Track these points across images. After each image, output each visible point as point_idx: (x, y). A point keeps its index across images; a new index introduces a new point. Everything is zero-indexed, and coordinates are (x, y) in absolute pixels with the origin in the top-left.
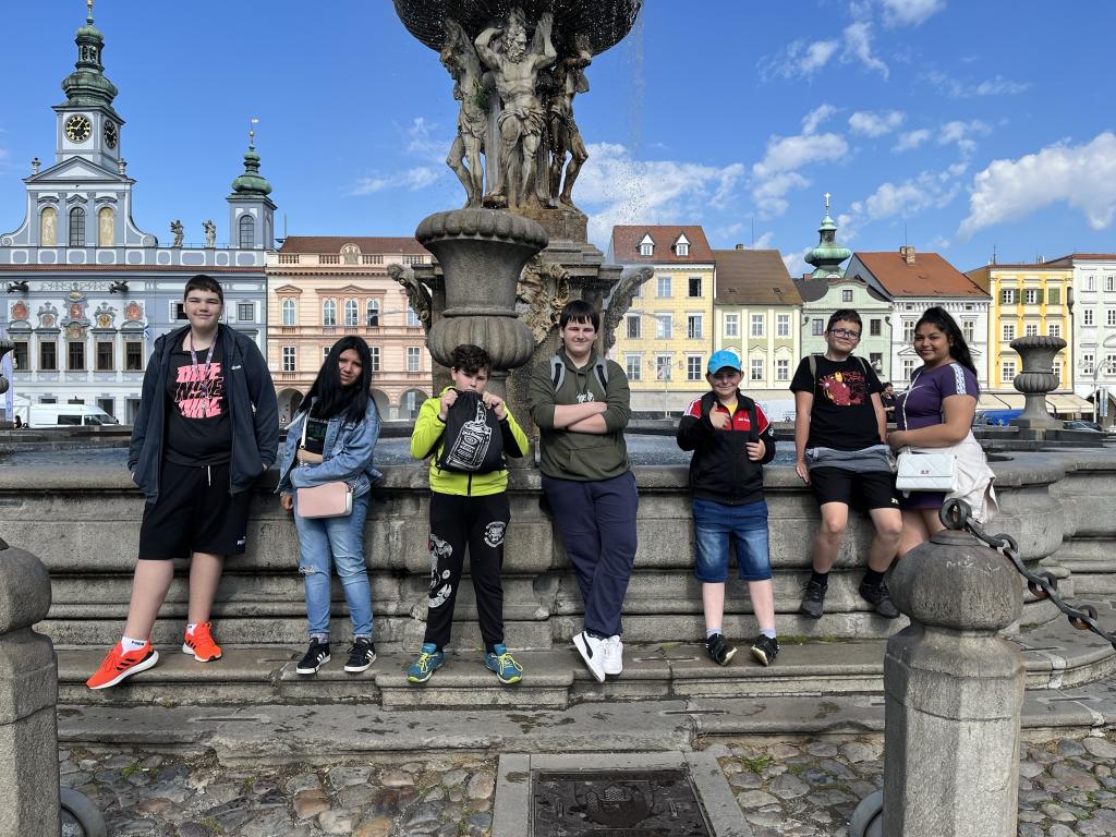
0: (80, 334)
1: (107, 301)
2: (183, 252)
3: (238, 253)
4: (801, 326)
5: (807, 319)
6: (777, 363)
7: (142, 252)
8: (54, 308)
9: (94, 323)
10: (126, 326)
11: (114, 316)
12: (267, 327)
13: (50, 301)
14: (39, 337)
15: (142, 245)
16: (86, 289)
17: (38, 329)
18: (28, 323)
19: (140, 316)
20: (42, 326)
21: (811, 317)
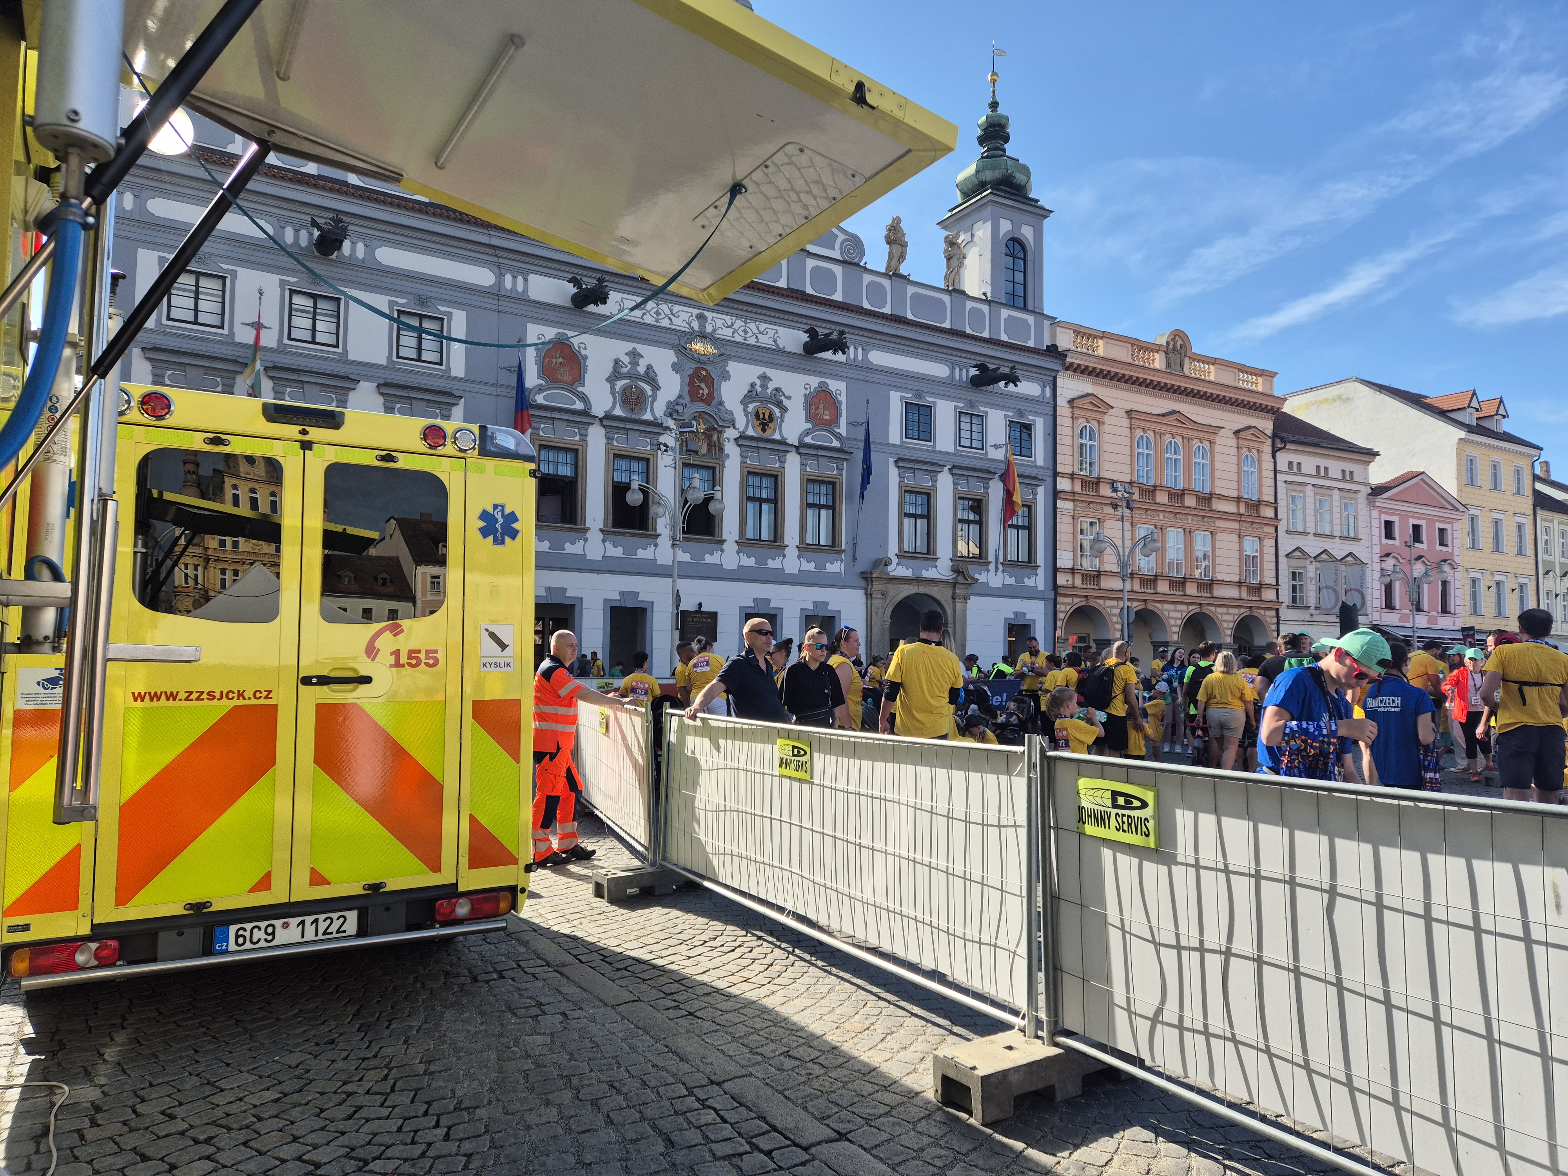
0: (711, 445)
1: (770, 372)
2: (911, 290)
3: (1005, 313)
7: (838, 270)
8: (649, 367)
9: (741, 421)
10: (808, 440)
11: (784, 410)
12: (1055, 474)
13: (641, 348)
14: (609, 439)
15: (836, 255)
16: (725, 333)
17: (608, 416)
18: (583, 398)
19: (835, 420)
20: (618, 412)
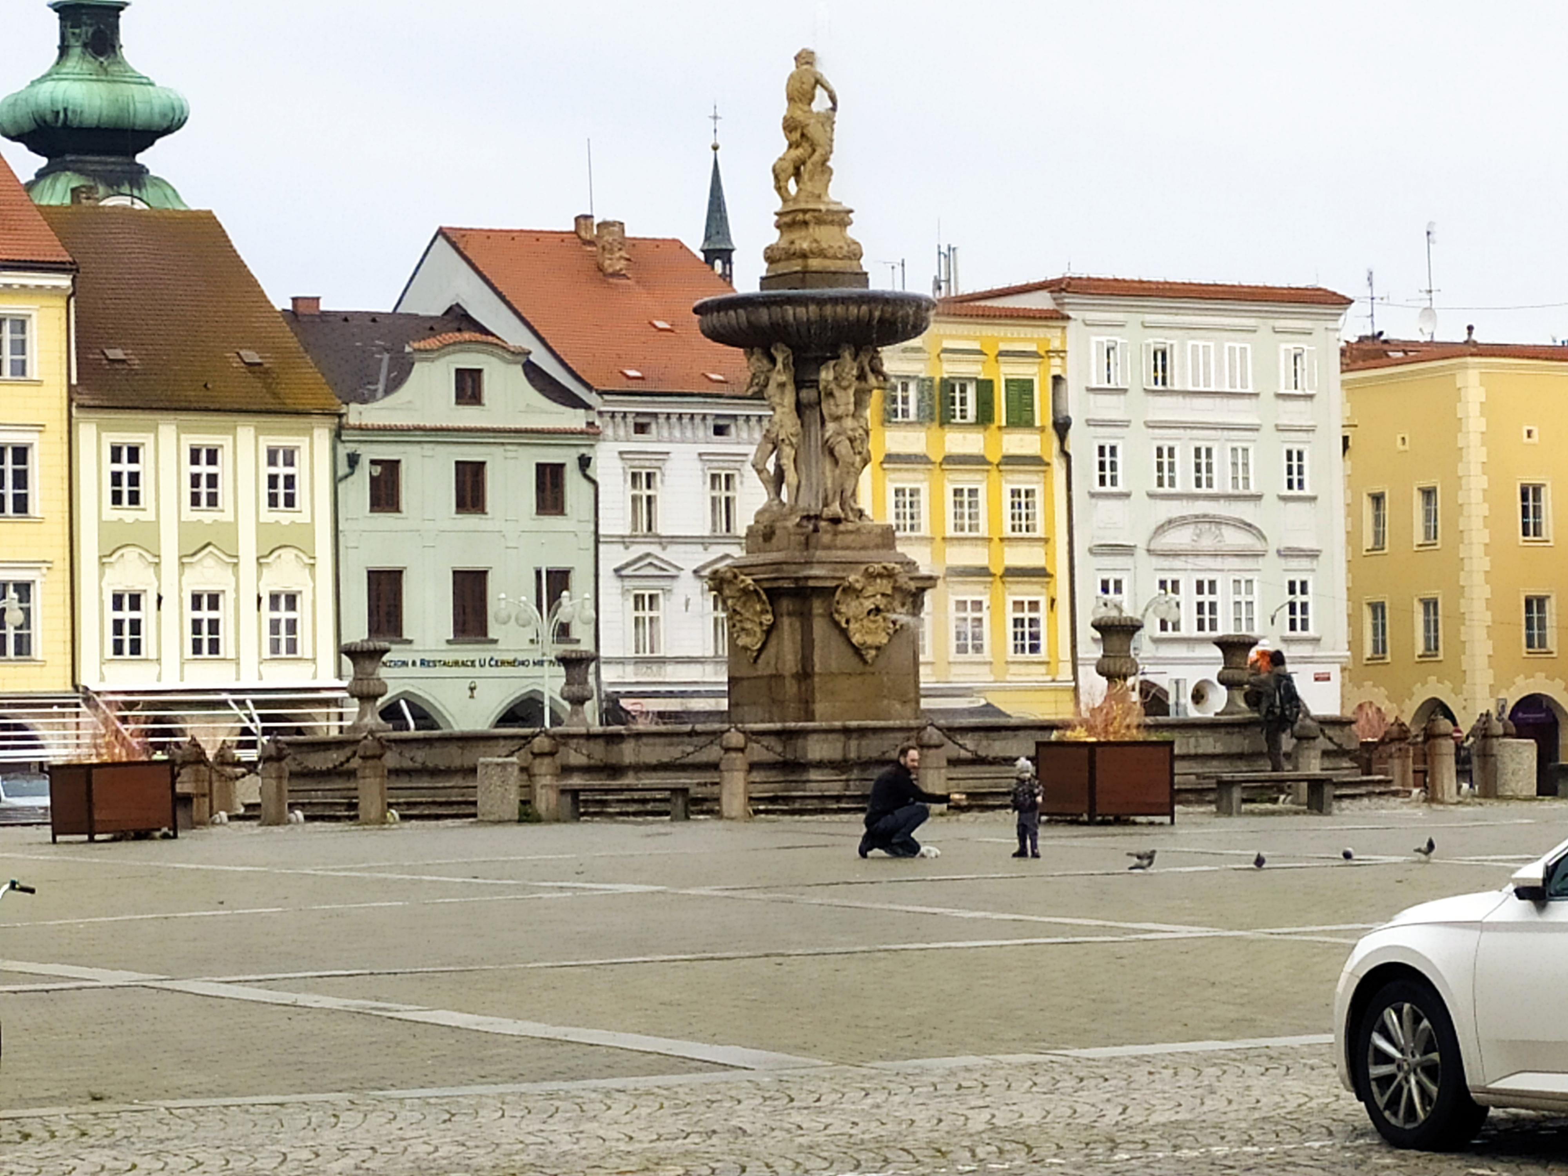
4: (336, 481)
5: (353, 460)
6: (266, 602)
21: (368, 453)
